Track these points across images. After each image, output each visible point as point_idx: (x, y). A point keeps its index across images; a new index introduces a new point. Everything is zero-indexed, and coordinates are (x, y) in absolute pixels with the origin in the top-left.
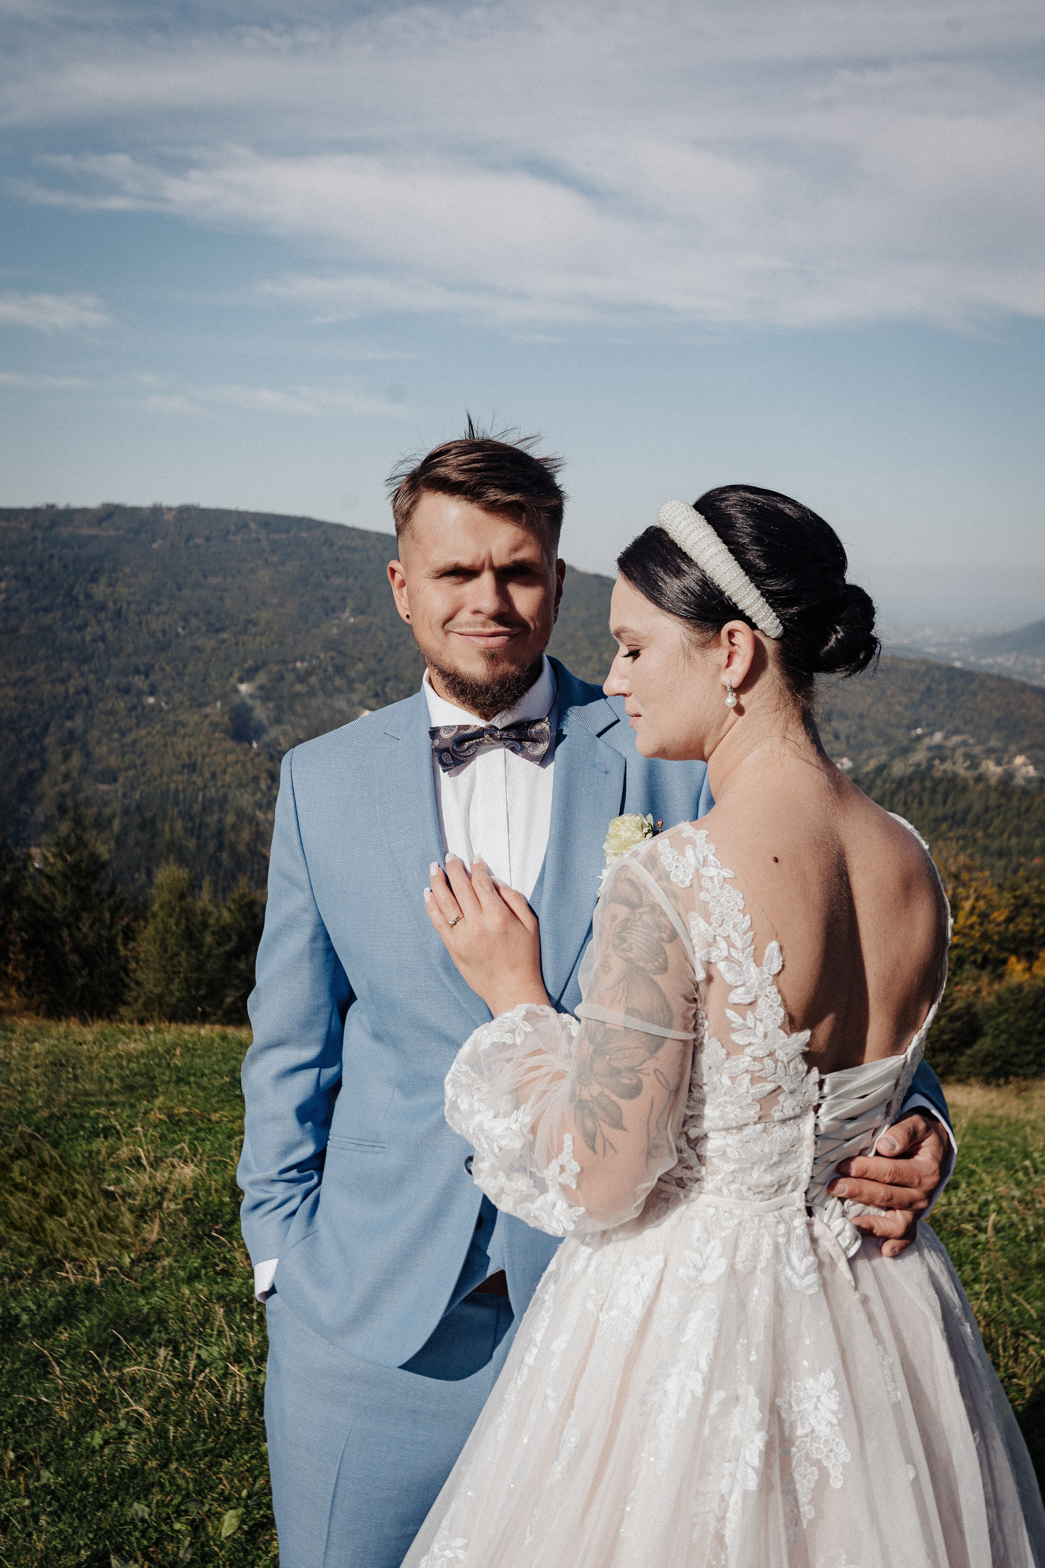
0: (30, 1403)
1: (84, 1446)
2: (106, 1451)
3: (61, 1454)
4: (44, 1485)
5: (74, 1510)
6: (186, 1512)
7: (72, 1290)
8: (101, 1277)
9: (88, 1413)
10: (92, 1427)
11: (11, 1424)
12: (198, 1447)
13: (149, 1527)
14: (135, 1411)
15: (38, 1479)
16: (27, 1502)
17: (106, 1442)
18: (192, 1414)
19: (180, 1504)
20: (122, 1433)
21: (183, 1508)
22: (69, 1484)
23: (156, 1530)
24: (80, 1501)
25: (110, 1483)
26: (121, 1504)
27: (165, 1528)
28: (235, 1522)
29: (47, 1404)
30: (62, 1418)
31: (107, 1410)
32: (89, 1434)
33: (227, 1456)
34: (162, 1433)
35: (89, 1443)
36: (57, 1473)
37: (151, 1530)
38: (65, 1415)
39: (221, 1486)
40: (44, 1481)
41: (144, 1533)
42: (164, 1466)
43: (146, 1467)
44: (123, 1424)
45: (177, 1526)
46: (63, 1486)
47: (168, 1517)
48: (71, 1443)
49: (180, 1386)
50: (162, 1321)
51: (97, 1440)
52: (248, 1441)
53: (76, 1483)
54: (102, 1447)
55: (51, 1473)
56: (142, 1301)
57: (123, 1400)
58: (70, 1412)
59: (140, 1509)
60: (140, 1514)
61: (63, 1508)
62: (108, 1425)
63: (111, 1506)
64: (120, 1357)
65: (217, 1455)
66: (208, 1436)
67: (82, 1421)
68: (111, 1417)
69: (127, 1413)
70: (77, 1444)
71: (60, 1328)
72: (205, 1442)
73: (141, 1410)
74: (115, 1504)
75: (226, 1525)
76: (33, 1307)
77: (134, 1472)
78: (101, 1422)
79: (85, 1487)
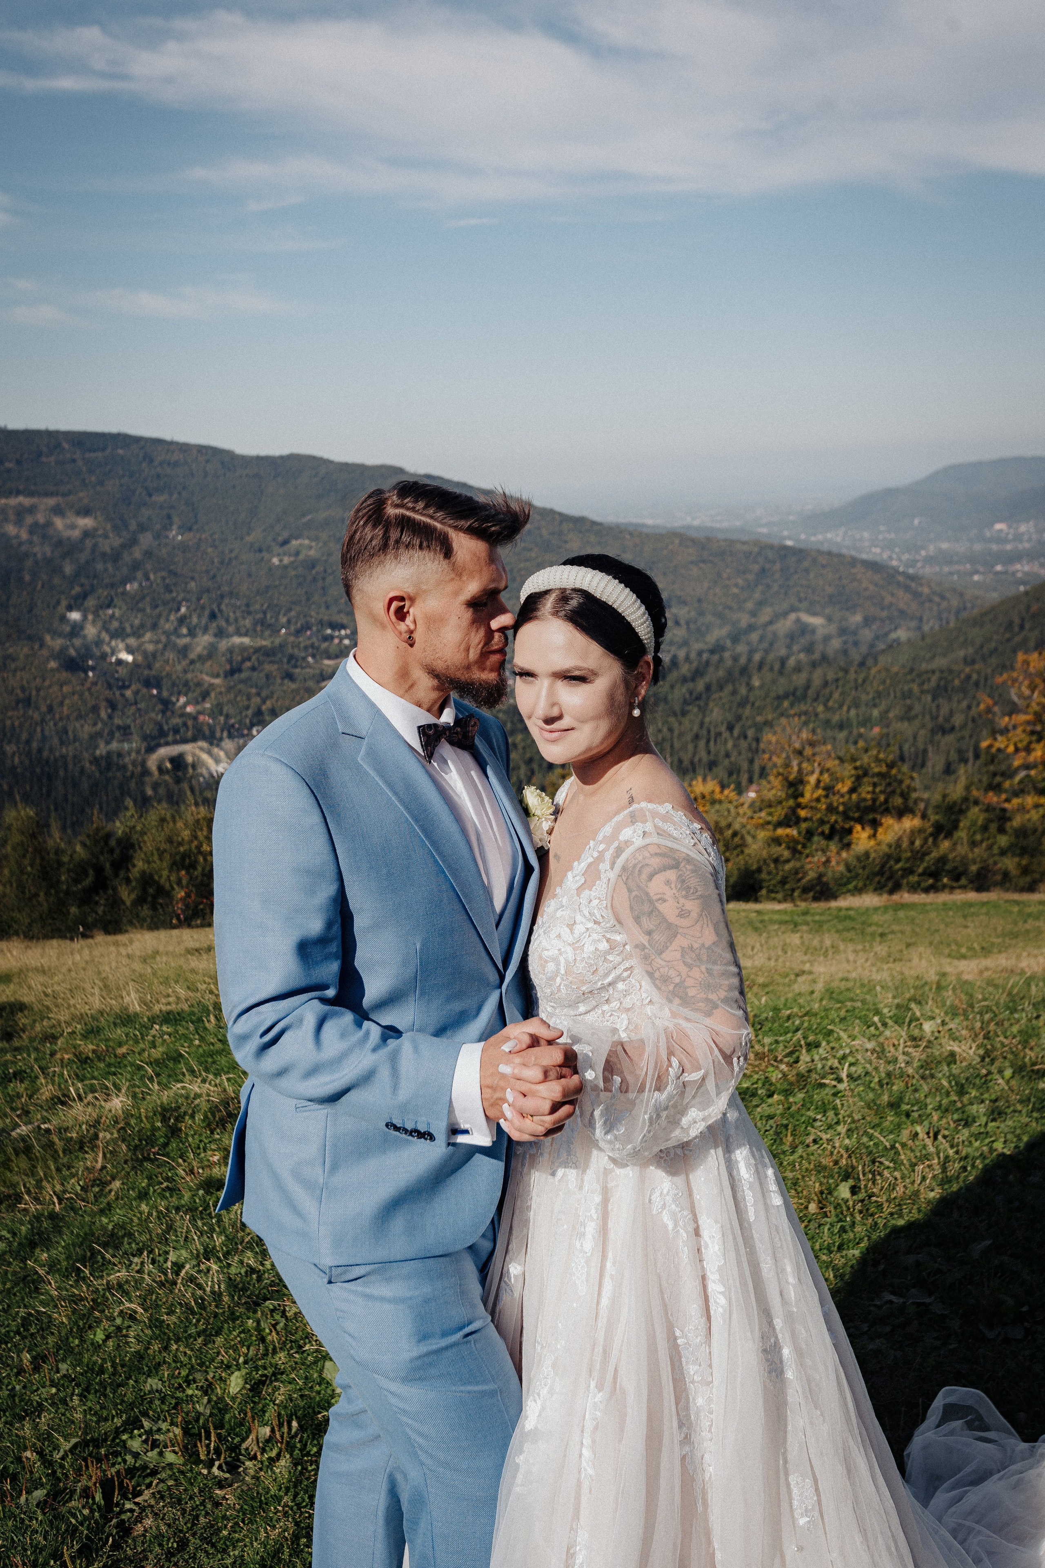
0: (30, 1314)
1: (89, 1342)
2: (110, 1344)
3: (70, 1350)
4: (65, 1376)
6: (195, 1381)
7: (38, 1218)
8: (60, 1204)
9: (85, 1316)
10: (92, 1327)
11: (18, 1333)
12: (192, 1330)
13: (166, 1395)
14: (129, 1308)
15: (58, 1371)
16: (54, 1390)
17: (108, 1337)
18: (180, 1304)
19: (188, 1376)
20: (119, 1329)
21: (191, 1377)
22: (86, 1372)
23: (173, 1397)
24: (101, 1383)
25: (123, 1366)
26: (136, 1381)
27: (179, 1394)
28: (241, 1382)
29: (46, 1313)
30: (63, 1323)
31: (103, 1311)
32: (90, 1333)
33: (218, 1334)
34: (156, 1323)
35: (93, 1339)
36: (75, 1364)
37: (168, 1397)
38: (64, 1320)
39: (220, 1357)
40: (63, 1372)
41: (163, 1400)
42: (166, 1348)
43: (150, 1352)
44: (119, 1321)
45: (190, 1392)
46: (82, 1374)
47: (180, 1386)
48: (77, 1342)
49: (161, 1284)
50: (130, 1235)
51: (100, 1336)
52: (234, 1320)
53: (92, 1370)
54: (104, 1341)
55: (68, 1365)
56: (105, 1220)
57: (116, 1300)
58: (67, 1316)
59: (153, 1383)
60: (155, 1387)
62: (105, 1323)
64: (101, 1267)
65: (209, 1336)
66: (198, 1321)
67: (81, 1323)
68: (106, 1317)
69: (121, 1311)
70: (82, 1341)
71: (38, 1250)
72: (196, 1325)
73: (133, 1306)
74: (131, 1382)
75: (233, 1384)
76: (8, 1236)
77: (140, 1356)
78: (98, 1322)
79: (102, 1371)
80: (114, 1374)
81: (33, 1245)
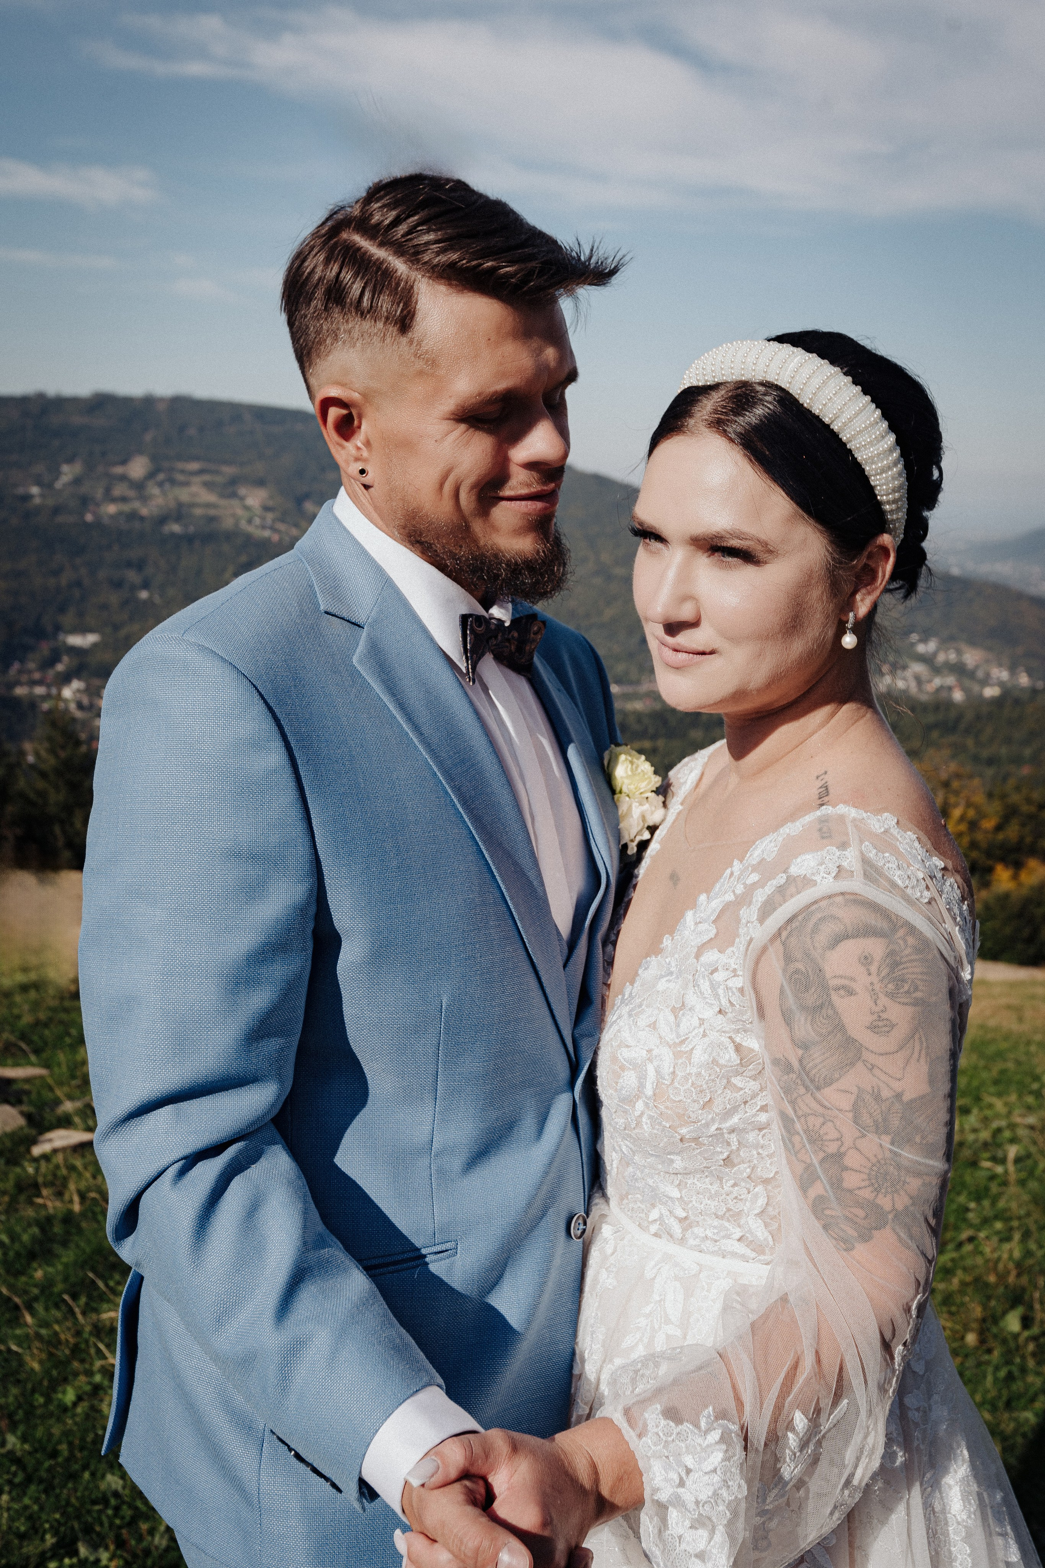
1: (56, 1403)
2: (79, 1410)
3: (30, 1413)
5: (41, 1481)
7: (49, 1219)
8: (81, 1203)
9: (61, 1364)
10: (65, 1380)
13: (123, 1502)
17: (80, 1399)
20: (96, 1388)
22: (36, 1451)
23: (130, 1507)
24: (49, 1470)
26: (93, 1474)
29: (16, 1353)
30: (32, 1370)
31: (82, 1361)
32: (60, 1389)
35: (60, 1400)
36: (24, 1439)
37: (125, 1507)
38: (36, 1366)
40: (9, 1446)
41: (117, 1511)
46: (30, 1453)
48: (42, 1399)
51: (69, 1396)
53: (45, 1450)
54: (75, 1404)
55: (17, 1438)
57: (99, 1351)
58: (41, 1362)
59: (113, 1481)
60: (114, 1486)
61: (29, 1480)
62: (82, 1378)
63: (81, 1477)
67: (55, 1373)
68: (85, 1370)
69: (103, 1367)
70: (49, 1400)
71: (35, 1265)
74: (87, 1474)
78: (76, 1374)
79: (54, 1454)
80: (68, 1460)
81: (32, 1256)
